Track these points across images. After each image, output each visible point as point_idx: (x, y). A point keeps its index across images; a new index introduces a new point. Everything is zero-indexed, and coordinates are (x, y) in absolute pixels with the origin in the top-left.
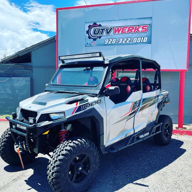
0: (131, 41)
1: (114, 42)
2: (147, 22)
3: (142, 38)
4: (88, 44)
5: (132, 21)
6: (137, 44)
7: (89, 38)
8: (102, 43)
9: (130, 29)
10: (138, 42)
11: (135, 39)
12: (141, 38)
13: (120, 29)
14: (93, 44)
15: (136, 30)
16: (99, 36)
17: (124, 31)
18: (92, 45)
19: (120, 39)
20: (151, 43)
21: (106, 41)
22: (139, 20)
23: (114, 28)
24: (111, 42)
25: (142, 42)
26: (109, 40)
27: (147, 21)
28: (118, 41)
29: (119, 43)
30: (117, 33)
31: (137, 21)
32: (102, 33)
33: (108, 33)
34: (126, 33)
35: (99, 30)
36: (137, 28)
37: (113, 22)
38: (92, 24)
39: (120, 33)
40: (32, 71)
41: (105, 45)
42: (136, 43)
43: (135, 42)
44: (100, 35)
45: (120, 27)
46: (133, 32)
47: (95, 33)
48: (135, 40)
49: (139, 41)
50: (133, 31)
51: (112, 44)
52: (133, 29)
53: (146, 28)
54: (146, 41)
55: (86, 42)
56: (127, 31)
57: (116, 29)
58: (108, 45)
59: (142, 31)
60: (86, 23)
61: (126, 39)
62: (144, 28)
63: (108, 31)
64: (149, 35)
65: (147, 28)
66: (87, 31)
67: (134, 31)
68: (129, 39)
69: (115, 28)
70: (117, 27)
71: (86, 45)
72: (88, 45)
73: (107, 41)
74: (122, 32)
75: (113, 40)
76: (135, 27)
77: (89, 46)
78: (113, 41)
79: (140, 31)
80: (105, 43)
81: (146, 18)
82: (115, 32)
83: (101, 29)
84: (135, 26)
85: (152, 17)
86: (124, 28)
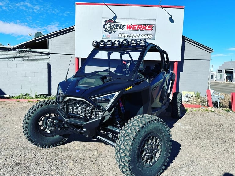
2: (152, 23)
3: (149, 35)
4: (104, 36)
5: (141, 20)
7: (106, 31)
9: (140, 27)
11: (143, 35)
13: (131, 26)
15: (144, 28)
16: (114, 30)
18: (108, 38)
19: (131, 34)
20: (155, 40)
21: (119, 35)
22: (146, 21)
23: (126, 25)
24: (124, 36)
25: (148, 38)
26: (122, 34)
29: (130, 37)
30: (129, 29)
31: (144, 21)
32: (116, 29)
33: (121, 28)
35: (114, 25)
36: (145, 26)
37: (125, 20)
38: (108, 20)
39: (131, 29)
43: (143, 37)
45: (131, 24)
47: (110, 28)
50: (141, 28)
51: (124, 38)
52: (141, 27)
53: (152, 27)
54: (151, 38)
55: (103, 35)
56: (136, 28)
57: (128, 26)
59: (148, 29)
60: (103, 18)
61: (135, 35)
62: (150, 27)
63: (122, 27)
64: (154, 33)
66: (103, 25)
67: (143, 29)
68: (139, 35)
70: (129, 24)
74: (133, 29)
75: (126, 35)
76: (143, 26)
77: (105, 38)
79: (147, 29)
80: (119, 37)
81: (152, 20)
82: (127, 29)
83: (115, 24)
85: (156, 19)
86: (134, 26)
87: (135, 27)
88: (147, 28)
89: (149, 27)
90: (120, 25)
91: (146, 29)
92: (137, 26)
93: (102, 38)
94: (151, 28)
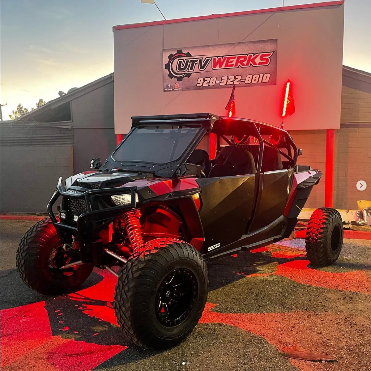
0: (242, 80)
1: (212, 83)
2: (269, 47)
3: (261, 75)
4: (168, 86)
5: (243, 45)
6: (252, 86)
7: (171, 76)
8: (193, 85)
9: (241, 59)
10: (253, 82)
11: (248, 76)
12: (259, 75)
13: (222, 60)
14: (176, 87)
15: (251, 62)
17: (229, 64)
18: (176, 89)
19: (223, 78)
20: (276, 85)
22: (255, 45)
23: (212, 59)
24: (209, 83)
25: (260, 81)
26: (204, 79)
27: (269, 45)
28: (219, 82)
29: (221, 84)
30: (218, 67)
31: (251, 45)
32: (191, 69)
33: (202, 67)
34: (234, 67)
35: (187, 62)
36: (252, 58)
37: (210, 48)
38: (174, 53)
39: (223, 67)
40: (73, 136)
41: (199, 88)
42: (251, 84)
43: (249, 82)
44: (188, 71)
45: (223, 57)
46: (244, 65)
47: (180, 69)
48: (249, 79)
49: (255, 80)
50: (245, 63)
51: (209, 87)
52: (245, 60)
53: (268, 57)
54: (267, 80)
55: (166, 84)
56: (234, 63)
58: (202, 88)
59: (260, 63)
60: (164, 50)
61: (232, 78)
62: (264, 57)
64: (273, 69)
65: (270, 58)
66: (166, 65)
67: (247, 64)
68: (239, 78)
69: (215, 59)
71: (164, 89)
72: (169, 89)
73: (200, 81)
74: (226, 65)
75: (212, 79)
76: (248, 57)
77: (170, 91)
78: (211, 81)
79: (257, 64)
80: (198, 85)
81: (267, 41)
82: (215, 66)
84: (249, 55)
85: (277, 39)
86: (229, 59)
87: (232, 62)
88: (258, 60)
89: (261, 58)
90: (200, 61)
91: (255, 63)
92: (234, 58)
93: (165, 91)
94: (267, 59)
